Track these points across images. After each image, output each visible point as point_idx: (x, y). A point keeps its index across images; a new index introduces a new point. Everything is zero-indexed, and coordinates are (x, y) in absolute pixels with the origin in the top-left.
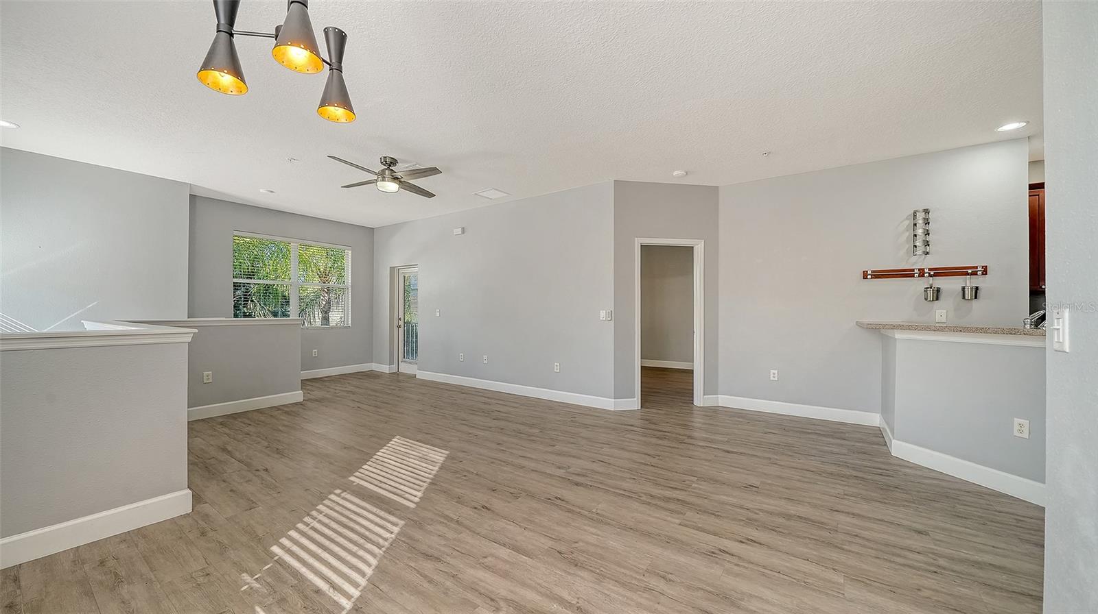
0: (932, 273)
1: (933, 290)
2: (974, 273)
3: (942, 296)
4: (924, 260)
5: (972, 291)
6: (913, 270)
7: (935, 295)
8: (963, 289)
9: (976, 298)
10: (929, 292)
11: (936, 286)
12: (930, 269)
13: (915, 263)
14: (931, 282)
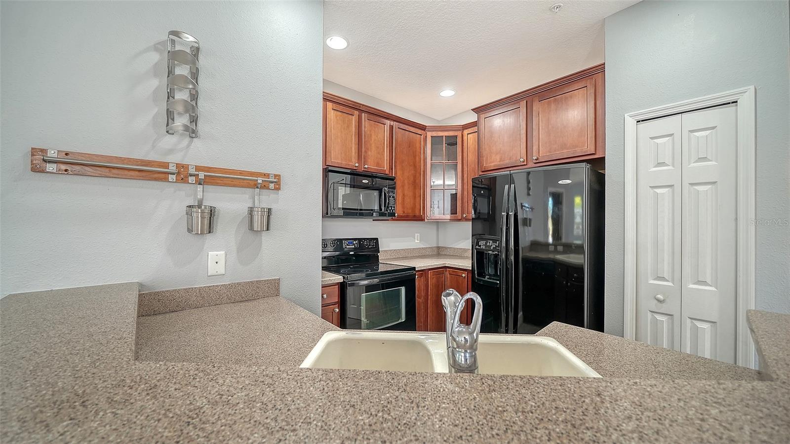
0: (202, 175)
1: (202, 212)
2: (264, 187)
3: (219, 226)
4: (188, 146)
5: (262, 216)
6: (166, 165)
7: (206, 222)
8: (251, 211)
9: (268, 230)
10: (195, 215)
11: (207, 203)
12: (198, 168)
13: (171, 151)
14: (200, 196)
